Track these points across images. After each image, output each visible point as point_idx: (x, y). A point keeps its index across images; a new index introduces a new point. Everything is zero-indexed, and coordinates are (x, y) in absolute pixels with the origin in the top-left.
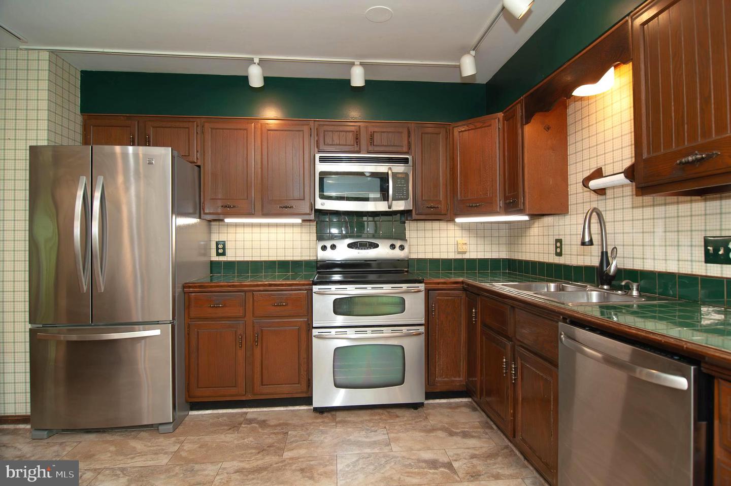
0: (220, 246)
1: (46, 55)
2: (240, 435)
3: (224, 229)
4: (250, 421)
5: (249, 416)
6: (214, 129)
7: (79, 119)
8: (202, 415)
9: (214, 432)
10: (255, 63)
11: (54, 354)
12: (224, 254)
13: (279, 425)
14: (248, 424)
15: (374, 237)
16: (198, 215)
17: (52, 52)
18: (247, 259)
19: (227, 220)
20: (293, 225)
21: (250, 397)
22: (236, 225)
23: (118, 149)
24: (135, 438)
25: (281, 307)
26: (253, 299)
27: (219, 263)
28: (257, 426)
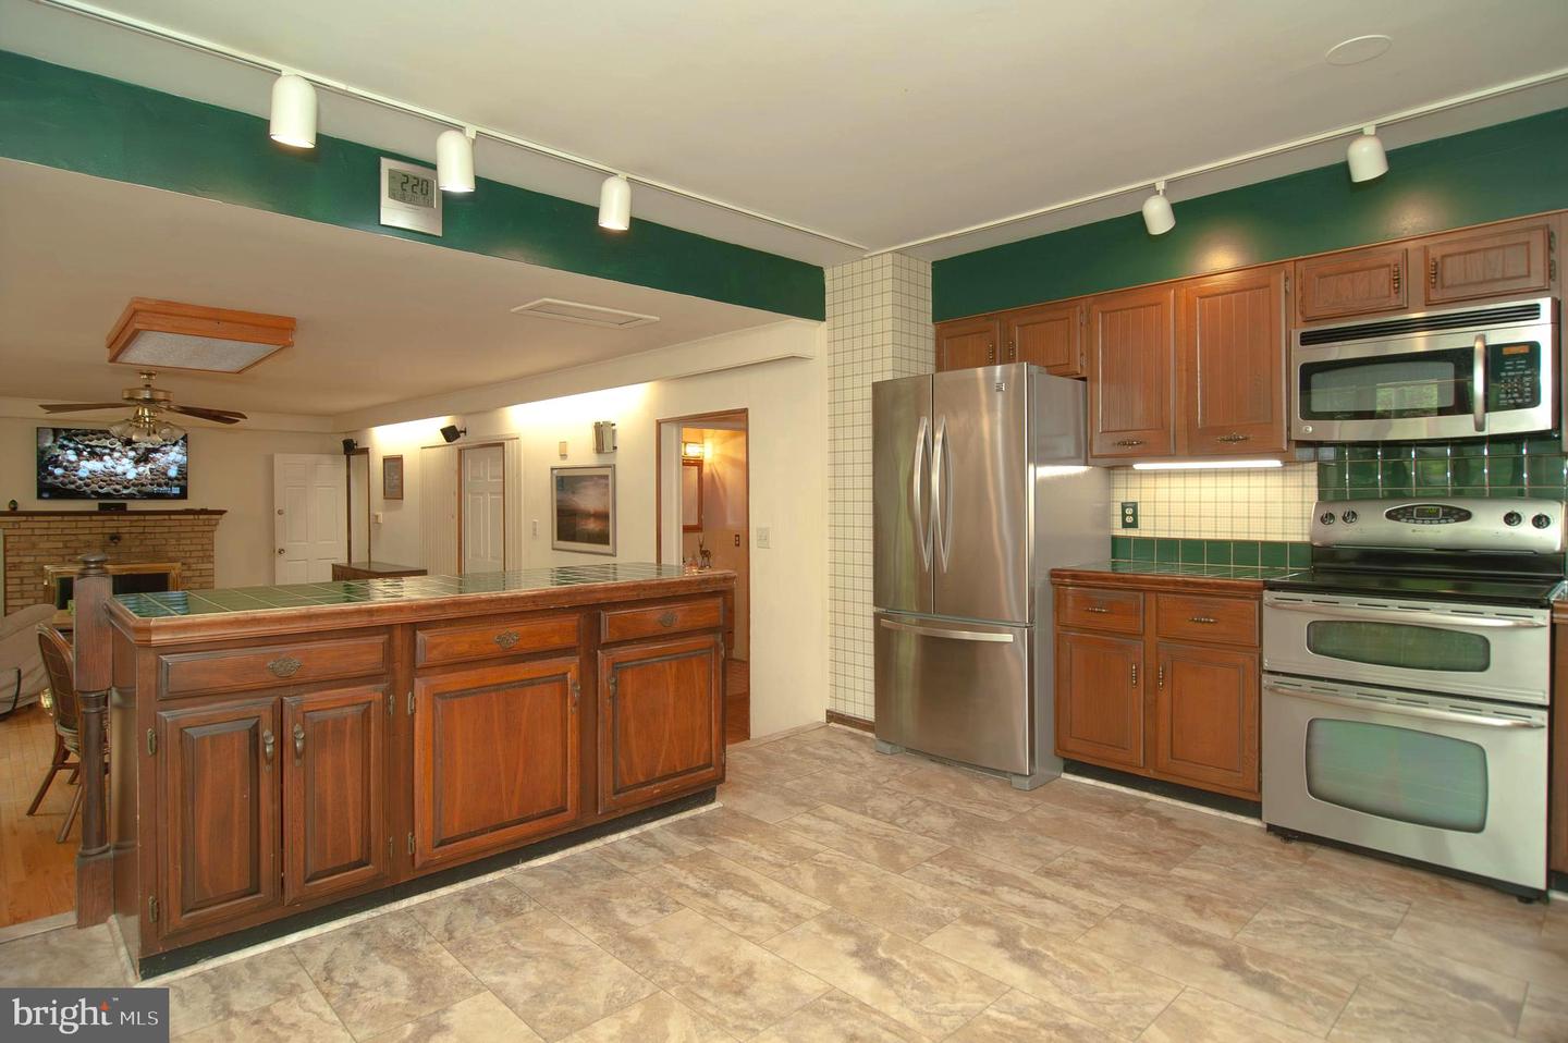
0: (1129, 511)
1: (888, 259)
2: (1120, 824)
3: (1134, 482)
4: (1148, 813)
5: (1148, 806)
6: (1107, 312)
7: (931, 330)
8: (1079, 783)
9: (1085, 809)
10: (1158, 192)
11: (908, 652)
12: (1134, 525)
13: (1193, 832)
14: (1142, 815)
15: (1458, 494)
16: (1083, 461)
17: (896, 252)
18: (1174, 535)
19: (1138, 466)
20: (1266, 472)
21: (1151, 774)
22: (1156, 474)
23: (980, 371)
24: (981, 782)
25: (1206, 625)
26: (1157, 606)
27: (1127, 539)
28: (1155, 821)
